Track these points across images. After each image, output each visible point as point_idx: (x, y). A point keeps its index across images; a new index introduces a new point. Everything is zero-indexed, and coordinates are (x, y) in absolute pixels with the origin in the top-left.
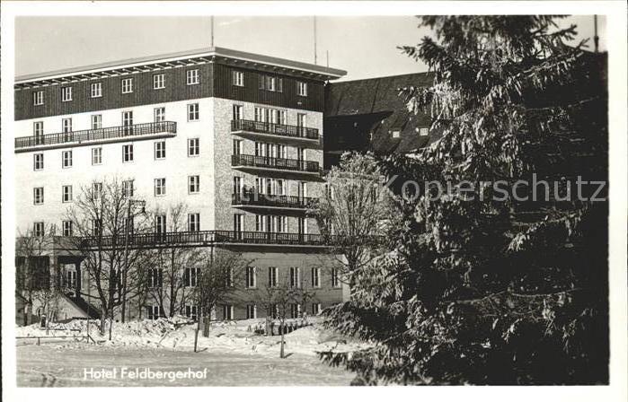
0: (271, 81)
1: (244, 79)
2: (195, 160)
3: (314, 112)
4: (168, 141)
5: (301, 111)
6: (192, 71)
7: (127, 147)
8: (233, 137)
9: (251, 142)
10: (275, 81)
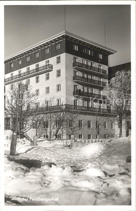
0: (89, 51)
1: (78, 48)
2: (59, 78)
3: (105, 65)
4: (50, 73)
5: (100, 64)
6: (58, 45)
7: (37, 77)
8: (74, 69)
9: (81, 73)
10: (90, 51)
